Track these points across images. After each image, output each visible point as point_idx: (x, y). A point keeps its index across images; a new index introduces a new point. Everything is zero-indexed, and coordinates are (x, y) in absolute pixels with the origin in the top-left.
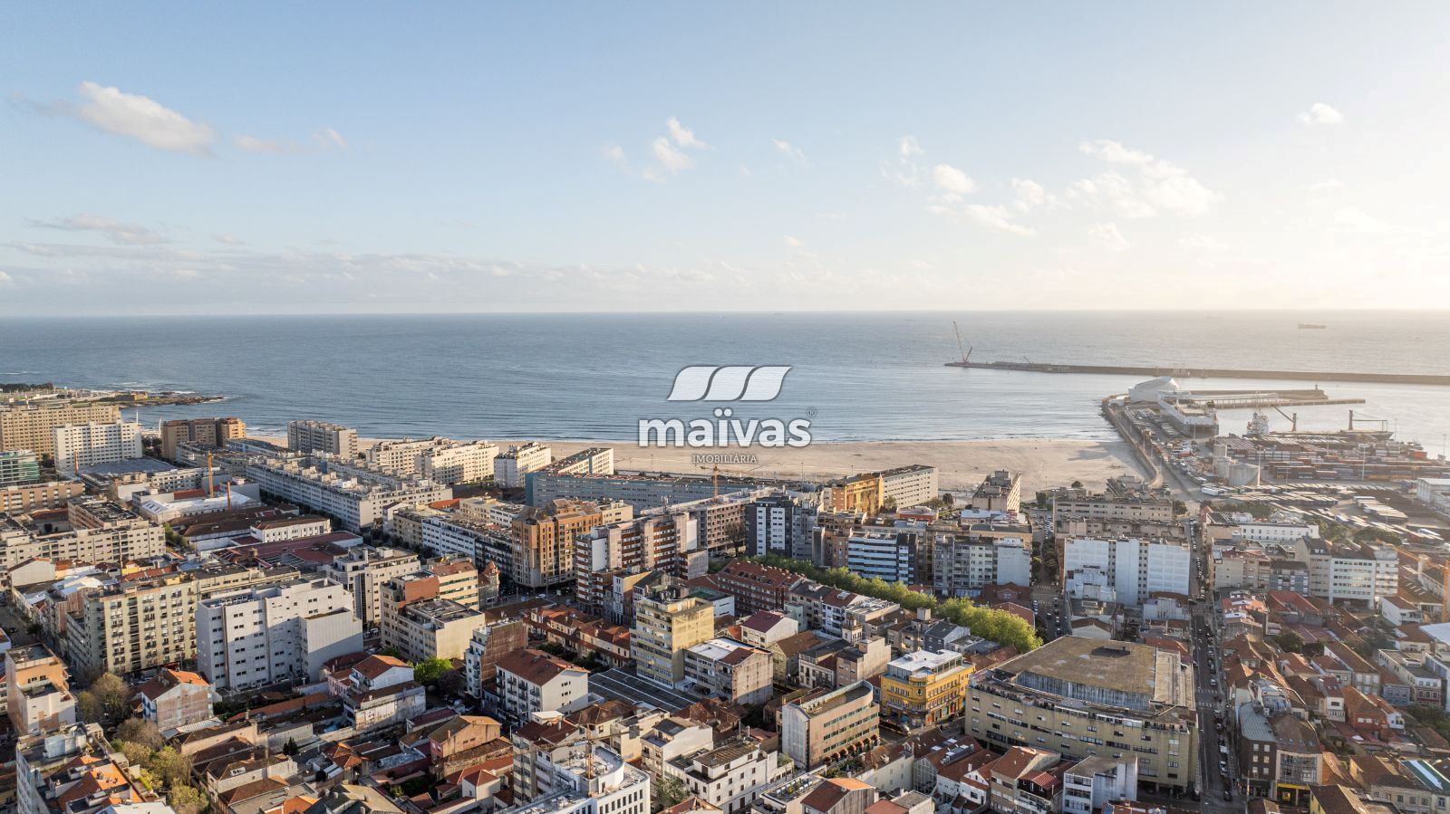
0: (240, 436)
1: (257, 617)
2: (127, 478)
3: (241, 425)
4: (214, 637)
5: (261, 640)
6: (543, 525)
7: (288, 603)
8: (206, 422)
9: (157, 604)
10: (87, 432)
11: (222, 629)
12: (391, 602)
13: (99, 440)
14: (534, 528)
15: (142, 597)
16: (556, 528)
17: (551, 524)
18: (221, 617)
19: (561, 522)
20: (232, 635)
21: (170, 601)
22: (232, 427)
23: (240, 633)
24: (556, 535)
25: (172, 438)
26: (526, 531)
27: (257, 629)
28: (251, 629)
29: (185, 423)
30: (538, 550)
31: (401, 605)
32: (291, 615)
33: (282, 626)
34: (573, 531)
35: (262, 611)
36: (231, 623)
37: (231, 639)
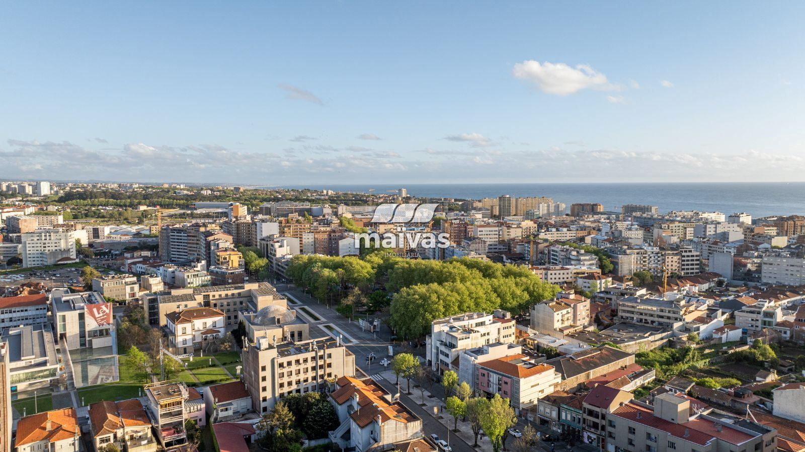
0: (601, 211)
1: (714, 229)
2: (586, 216)
3: (602, 206)
4: (703, 233)
5: (715, 236)
6: (789, 222)
7: (722, 227)
8: (588, 204)
9: (674, 228)
10: (548, 206)
11: (705, 231)
12: (748, 233)
13: (552, 210)
14: (786, 223)
15: (671, 225)
16: (795, 224)
17: (793, 222)
18: (705, 228)
19: (797, 223)
20: (708, 233)
21: (677, 228)
22: (599, 207)
23: (710, 233)
24: (794, 227)
25: (576, 211)
26: (782, 224)
27: (714, 233)
28: (713, 233)
29: (580, 205)
30: (787, 231)
31: (753, 234)
32: (723, 231)
33: (720, 233)
34: (801, 226)
35: (716, 228)
36: (708, 230)
37: (707, 235)
